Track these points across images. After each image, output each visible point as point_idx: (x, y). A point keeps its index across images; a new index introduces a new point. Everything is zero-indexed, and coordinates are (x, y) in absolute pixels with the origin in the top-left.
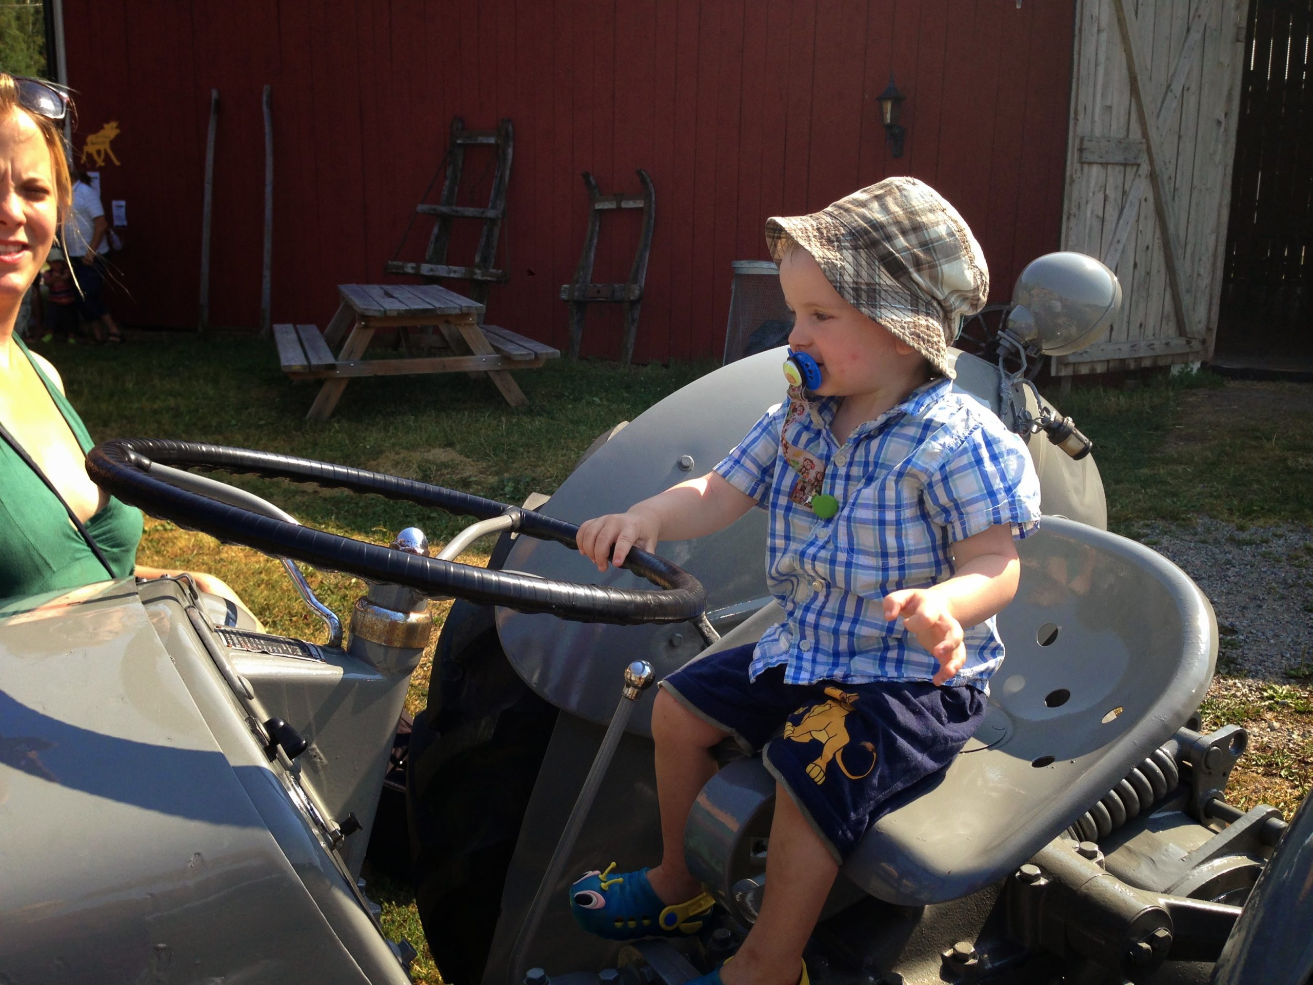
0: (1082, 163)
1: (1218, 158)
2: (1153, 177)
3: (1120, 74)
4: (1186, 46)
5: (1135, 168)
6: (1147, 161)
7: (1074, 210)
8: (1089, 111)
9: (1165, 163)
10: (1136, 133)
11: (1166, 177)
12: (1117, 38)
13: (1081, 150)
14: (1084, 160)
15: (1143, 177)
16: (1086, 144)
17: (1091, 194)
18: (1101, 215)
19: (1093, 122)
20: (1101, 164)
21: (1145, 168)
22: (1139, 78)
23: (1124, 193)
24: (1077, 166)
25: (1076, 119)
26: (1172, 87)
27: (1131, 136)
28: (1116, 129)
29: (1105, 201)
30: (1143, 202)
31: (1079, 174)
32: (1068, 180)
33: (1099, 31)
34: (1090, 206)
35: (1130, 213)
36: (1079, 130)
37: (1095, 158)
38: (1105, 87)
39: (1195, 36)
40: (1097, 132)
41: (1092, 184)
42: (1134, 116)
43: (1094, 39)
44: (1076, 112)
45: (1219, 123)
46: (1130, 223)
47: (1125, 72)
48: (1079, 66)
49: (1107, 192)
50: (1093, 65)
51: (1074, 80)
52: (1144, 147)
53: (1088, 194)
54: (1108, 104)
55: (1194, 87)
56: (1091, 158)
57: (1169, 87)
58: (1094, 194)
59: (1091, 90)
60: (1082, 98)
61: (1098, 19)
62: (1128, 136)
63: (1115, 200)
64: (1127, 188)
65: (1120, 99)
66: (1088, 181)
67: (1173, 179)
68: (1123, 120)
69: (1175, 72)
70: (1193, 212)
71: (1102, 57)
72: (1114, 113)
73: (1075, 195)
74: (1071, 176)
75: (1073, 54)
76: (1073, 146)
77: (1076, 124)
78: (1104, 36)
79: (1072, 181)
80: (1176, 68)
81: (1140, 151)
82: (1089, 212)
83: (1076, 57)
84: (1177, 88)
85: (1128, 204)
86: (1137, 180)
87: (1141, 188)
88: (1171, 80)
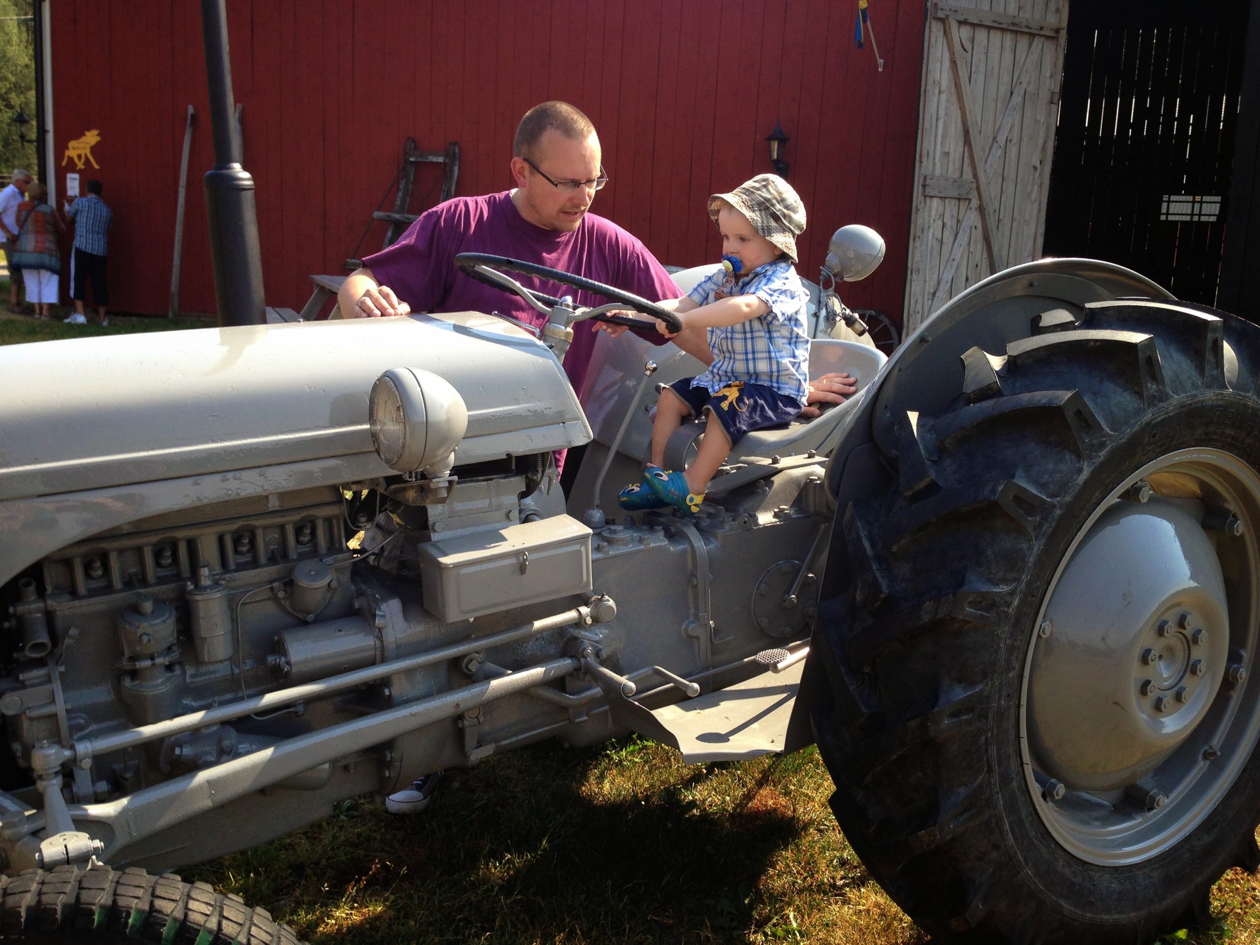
0: (925, 196)
1: (1034, 196)
2: (981, 209)
3: (956, 128)
4: (1009, 107)
5: (967, 202)
6: (977, 197)
7: (919, 233)
8: (931, 155)
9: (991, 199)
10: (968, 175)
11: (991, 210)
12: (954, 99)
13: (924, 186)
14: (926, 194)
15: (973, 209)
16: (928, 181)
17: (932, 221)
18: (940, 237)
19: (934, 164)
20: (941, 197)
21: (975, 203)
22: (971, 131)
23: (958, 221)
24: (921, 198)
25: (921, 162)
26: (998, 139)
27: (964, 177)
28: (953, 171)
29: (943, 226)
30: (973, 229)
31: (923, 205)
32: (914, 209)
33: (940, 92)
34: (931, 230)
35: (963, 238)
36: (923, 171)
37: (936, 193)
38: (944, 137)
39: (1017, 99)
40: (938, 172)
41: (933, 213)
42: (967, 161)
43: (936, 99)
44: (921, 156)
45: (1035, 168)
46: (963, 246)
47: (960, 125)
48: (923, 120)
49: (945, 220)
50: (934, 120)
51: (920, 131)
52: (975, 186)
53: (929, 220)
54: (947, 150)
55: (1015, 140)
56: (932, 193)
57: (995, 139)
58: (934, 220)
59: (933, 139)
60: (925, 145)
61: (940, 83)
62: (962, 177)
63: (952, 226)
64: (960, 217)
65: (956, 147)
66: (930, 211)
67: (997, 212)
68: (958, 164)
69: (1000, 127)
70: (1013, 239)
71: (942, 114)
72: (951, 158)
73: (920, 221)
74: (917, 207)
75: (919, 110)
76: (919, 183)
77: (920, 165)
78: (943, 97)
79: (917, 210)
80: (1001, 124)
81: (971, 189)
82: (930, 236)
83: (921, 112)
84: (1002, 139)
85: (961, 230)
86: (969, 211)
87: (972, 218)
88: (997, 134)
